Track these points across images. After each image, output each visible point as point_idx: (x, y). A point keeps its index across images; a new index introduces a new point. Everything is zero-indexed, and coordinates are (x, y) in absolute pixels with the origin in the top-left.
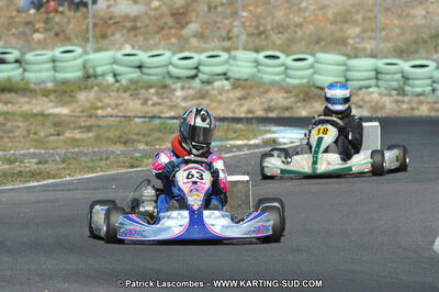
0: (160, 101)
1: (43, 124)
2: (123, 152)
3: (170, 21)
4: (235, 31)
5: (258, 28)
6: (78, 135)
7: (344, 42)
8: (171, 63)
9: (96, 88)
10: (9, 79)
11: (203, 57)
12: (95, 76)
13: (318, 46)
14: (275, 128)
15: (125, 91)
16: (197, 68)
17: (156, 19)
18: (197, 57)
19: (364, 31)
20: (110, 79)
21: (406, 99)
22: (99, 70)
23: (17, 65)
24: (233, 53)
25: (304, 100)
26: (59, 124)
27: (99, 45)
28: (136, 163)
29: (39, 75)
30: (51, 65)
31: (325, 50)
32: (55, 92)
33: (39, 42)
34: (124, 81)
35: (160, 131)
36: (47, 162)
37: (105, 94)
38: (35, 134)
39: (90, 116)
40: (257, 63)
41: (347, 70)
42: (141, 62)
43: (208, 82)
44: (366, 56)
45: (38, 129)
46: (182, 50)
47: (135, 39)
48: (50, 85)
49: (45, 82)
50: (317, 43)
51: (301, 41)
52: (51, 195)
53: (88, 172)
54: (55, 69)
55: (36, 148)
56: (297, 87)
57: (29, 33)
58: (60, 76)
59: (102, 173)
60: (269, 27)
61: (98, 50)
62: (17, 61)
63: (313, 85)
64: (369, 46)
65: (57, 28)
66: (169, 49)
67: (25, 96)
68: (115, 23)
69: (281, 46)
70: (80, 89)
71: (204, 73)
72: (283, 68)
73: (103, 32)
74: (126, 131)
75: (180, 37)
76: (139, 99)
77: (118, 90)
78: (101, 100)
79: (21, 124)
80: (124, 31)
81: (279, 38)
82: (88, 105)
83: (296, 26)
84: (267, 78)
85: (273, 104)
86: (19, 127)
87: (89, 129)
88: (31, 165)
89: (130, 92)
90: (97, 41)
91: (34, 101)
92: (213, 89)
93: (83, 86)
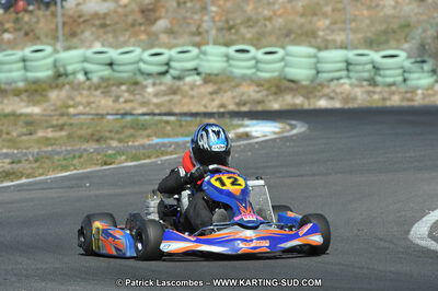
0: (131, 97)
1: (15, 124)
2: (96, 150)
3: (139, 18)
4: (205, 26)
5: (227, 22)
6: (50, 134)
7: (314, 35)
8: (141, 60)
9: (67, 87)
11: (173, 52)
12: (66, 75)
13: (287, 39)
14: (247, 122)
15: (96, 89)
16: (167, 64)
17: (126, 15)
18: (167, 54)
19: (334, 23)
20: (81, 77)
21: (378, 89)
22: (70, 69)
24: (203, 48)
25: (276, 93)
26: (31, 123)
27: (69, 44)
28: (109, 160)
29: (9, 75)
30: (21, 65)
31: (294, 43)
32: (26, 91)
33: (9, 42)
34: (95, 78)
35: (132, 127)
36: (20, 162)
37: (76, 93)
38: (8, 134)
39: (62, 115)
40: (228, 58)
42: (112, 60)
43: (179, 78)
44: (336, 48)
45: (10, 129)
46: (152, 47)
47: (105, 37)
48: (21, 85)
49: (16, 82)
50: (287, 35)
51: (270, 34)
52: (25, 195)
53: (61, 171)
54: (25, 69)
55: (8, 147)
56: (269, 80)
58: (31, 75)
59: (75, 172)
60: (238, 21)
61: (68, 49)
63: (285, 78)
64: (339, 37)
65: (26, 28)
66: (139, 46)
68: (85, 21)
69: (251, 40)
70: (51, 87)
71: (175, 69)
72: (253, 62)
73: (73, 30)
74: (98, 128)
75: (148, 34)
76: (110, 96)
77: (89, 88)
78: (72, 99)
80: (94, 29)
81: (249, 32)
82: (59, 103)
83: (265, 19)
84: (238, 72)
85: (244, 98)
87: (61, 127)
88: (5, 165)
89: (101, 90)
90: (67, 40)
91: (6, 101)
92: (184, 84)
93: (54, 85)
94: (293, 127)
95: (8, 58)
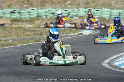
1: (20, 30)
3: (62, 0)
4: (81, 3)
5: (87, 2)
6: (29, 33)
7: (111, 5)
9: (41, 20)
10: (16, 18)
11: (70, 10)
12: (40, 16)
13: (103, 7)
15: (49, 20)
16: (69, 13)
18: (69, 10)
19: (117, 2)
20: (45, 17)
22: (42, 15)
23: (19, 14)
24: (79, 9)
26: (25, 30)
27: (42, 8)
28: (39, 41)
29: (25, 16)
30: (28, 13)
31: (105, 8)
32: (29, 21)
33: (26, 6)
34: (48, 18)
36: (15, 41)
37: (43, 21)
38: (18, 33)
39: (38, 28)
40: (86, 12)
41: (111, 13)
42: (53, 12)
43: (72, 17)
46: (66, 9)
47: (52, 6)
48: (28, 19)
49: (26, 18)
50: (103, 5)
51: (99, 5)
53: (25, 44)
54: (29, 15)
57: (23, 4)
58: (31, 16)
59: (29, 44)
60: (90, 1)
62: (18, 13)
63: (101, 17)
64: (118, 6)
65: (31, 3)
66: (61, 8)
67: (21, 22)
68: (47, 1)
69: (93, 7)
70: (36, 20)
71: (71, 15)
72: (93, 13)
73: (43, 4)
75: (65, 5)
77: (47, 20)
78: (42, 23)
79: (14, 30)
80: (49, 3)
81: (93, 4)
82: (38, 24)
83: (97, 1)
86: (13, 31)
87: (32, 31)
88: (10, 42)
89: (50, 21)
90: (42, 6)
91: (23, 24)
92: (73, 19)
93: (37, 19)
94: (96, 31)
95: (24, 12)
